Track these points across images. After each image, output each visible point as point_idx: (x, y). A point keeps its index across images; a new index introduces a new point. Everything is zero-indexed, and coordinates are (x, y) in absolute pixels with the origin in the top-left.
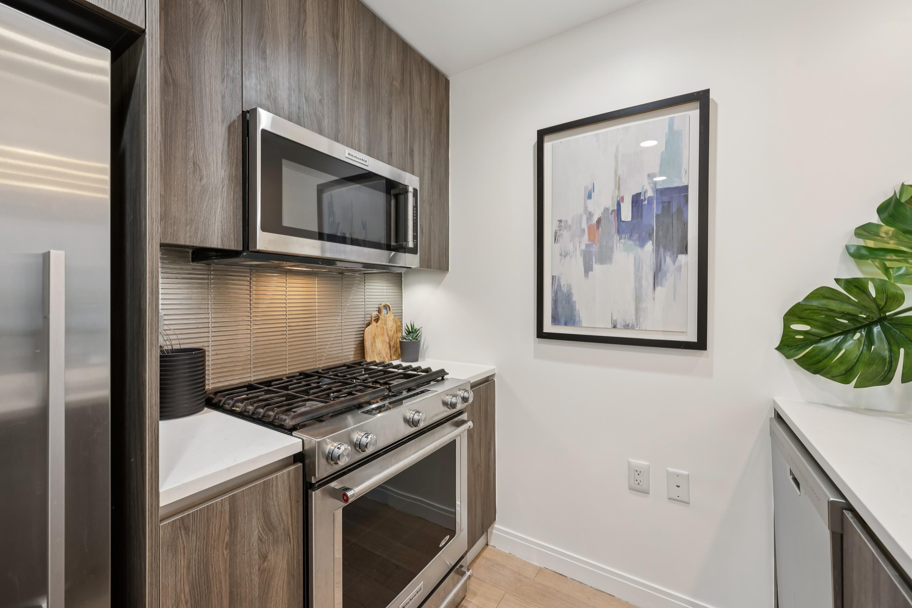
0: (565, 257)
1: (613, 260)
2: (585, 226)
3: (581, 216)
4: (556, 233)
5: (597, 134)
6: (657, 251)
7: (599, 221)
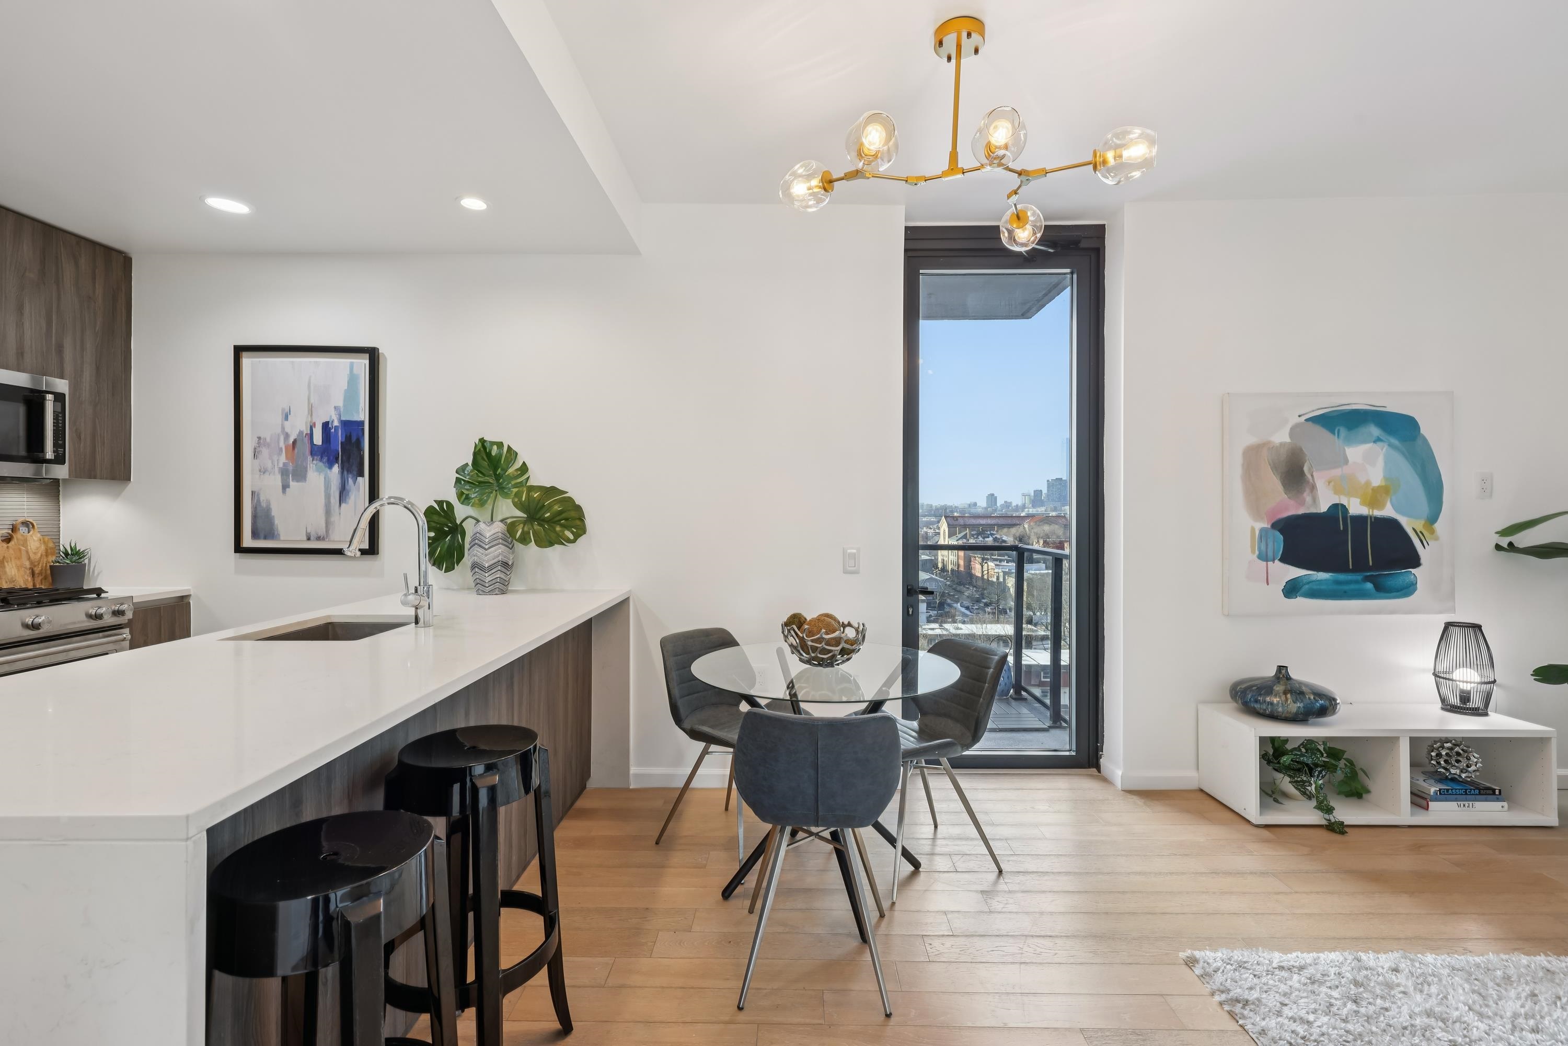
0: (264, 473)
1: (307, 479)
2: (282, 445)
3: (279, 435)
4: (255, 449)
5: (293, 362)
6: (342, 473)
7: (295, 442)
